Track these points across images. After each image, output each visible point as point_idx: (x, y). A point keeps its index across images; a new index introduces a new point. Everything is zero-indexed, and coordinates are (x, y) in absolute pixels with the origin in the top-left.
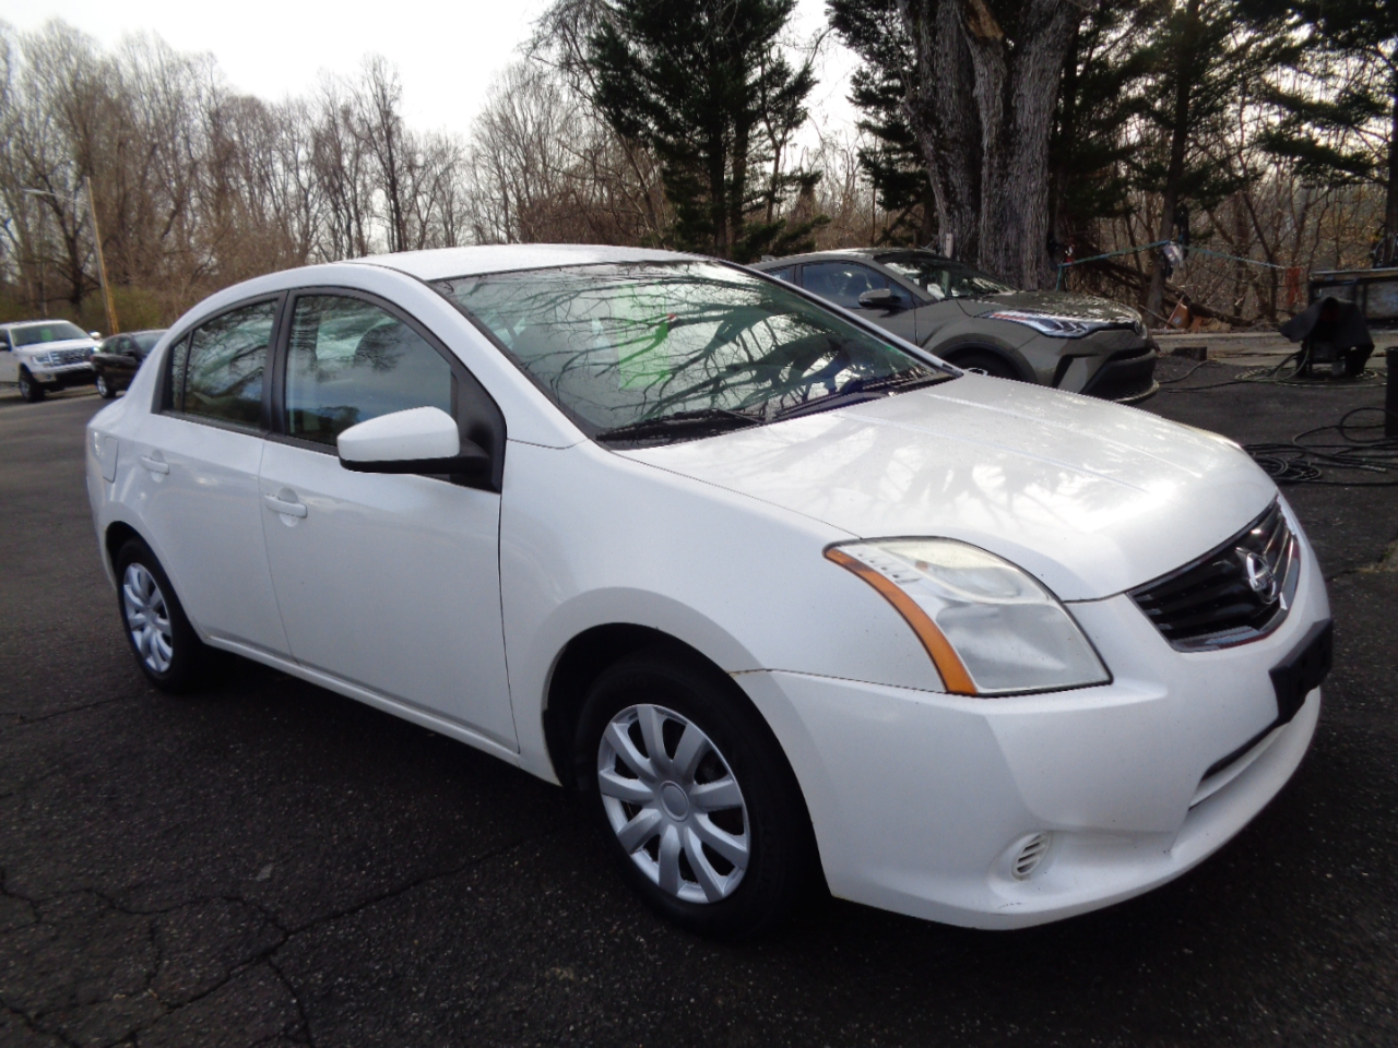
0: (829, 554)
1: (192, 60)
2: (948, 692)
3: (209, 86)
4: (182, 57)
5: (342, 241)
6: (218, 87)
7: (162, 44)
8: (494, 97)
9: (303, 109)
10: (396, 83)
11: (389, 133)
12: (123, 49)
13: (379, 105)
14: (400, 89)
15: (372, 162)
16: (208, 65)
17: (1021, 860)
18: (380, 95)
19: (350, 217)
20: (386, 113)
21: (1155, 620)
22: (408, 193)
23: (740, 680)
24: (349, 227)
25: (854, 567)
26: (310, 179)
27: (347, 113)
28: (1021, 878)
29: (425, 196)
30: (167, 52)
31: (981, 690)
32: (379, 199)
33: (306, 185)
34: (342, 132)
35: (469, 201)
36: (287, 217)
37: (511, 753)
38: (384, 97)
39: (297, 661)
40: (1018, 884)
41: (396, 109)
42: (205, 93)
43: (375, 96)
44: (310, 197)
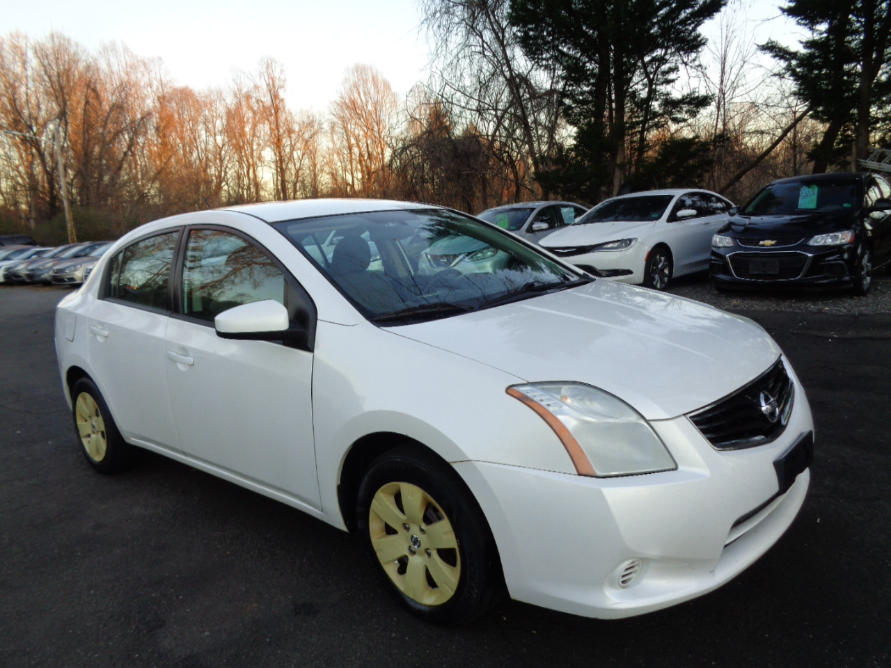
0: (509, 391)
1: (146, 61)
2: (580, 474)
3: (158, 78)
4: (139, 59)
5: (243, 181)
6: (164, 81)
7: (126, 50)
8: (347, 86)
9: (220, 94)
10: (282, 77)
11: (277, 110)
12: (100, 53)
13: (270, 92)
14: (285, 81)
15: (265, 129)
16: (157, 65)
17: (623, 576)
18: (271, 83)
19: (249, 165)
20: (275, 97)
21: (704, 432)
22: (288, 150)
23: (456, 467)
24: (248, 172)
25: (523, 399)
26: (223, 140)
27: (248, 97)
28: (624, 588)
29: (299, 151)
30: (130, 54)
31: (599, 473)
32: (269, 154)
33: (221, 145)
34: (245, 109)
35: (327, 156)
36: (207, 166)
37: (317, 511)
38: (274, 86)
39: (185, 454)
40: (622, 590)
41: (282, 94)
42: (155, 84)
43: (268, 85)
44: (223, 152)
